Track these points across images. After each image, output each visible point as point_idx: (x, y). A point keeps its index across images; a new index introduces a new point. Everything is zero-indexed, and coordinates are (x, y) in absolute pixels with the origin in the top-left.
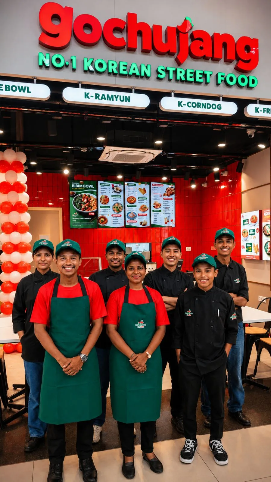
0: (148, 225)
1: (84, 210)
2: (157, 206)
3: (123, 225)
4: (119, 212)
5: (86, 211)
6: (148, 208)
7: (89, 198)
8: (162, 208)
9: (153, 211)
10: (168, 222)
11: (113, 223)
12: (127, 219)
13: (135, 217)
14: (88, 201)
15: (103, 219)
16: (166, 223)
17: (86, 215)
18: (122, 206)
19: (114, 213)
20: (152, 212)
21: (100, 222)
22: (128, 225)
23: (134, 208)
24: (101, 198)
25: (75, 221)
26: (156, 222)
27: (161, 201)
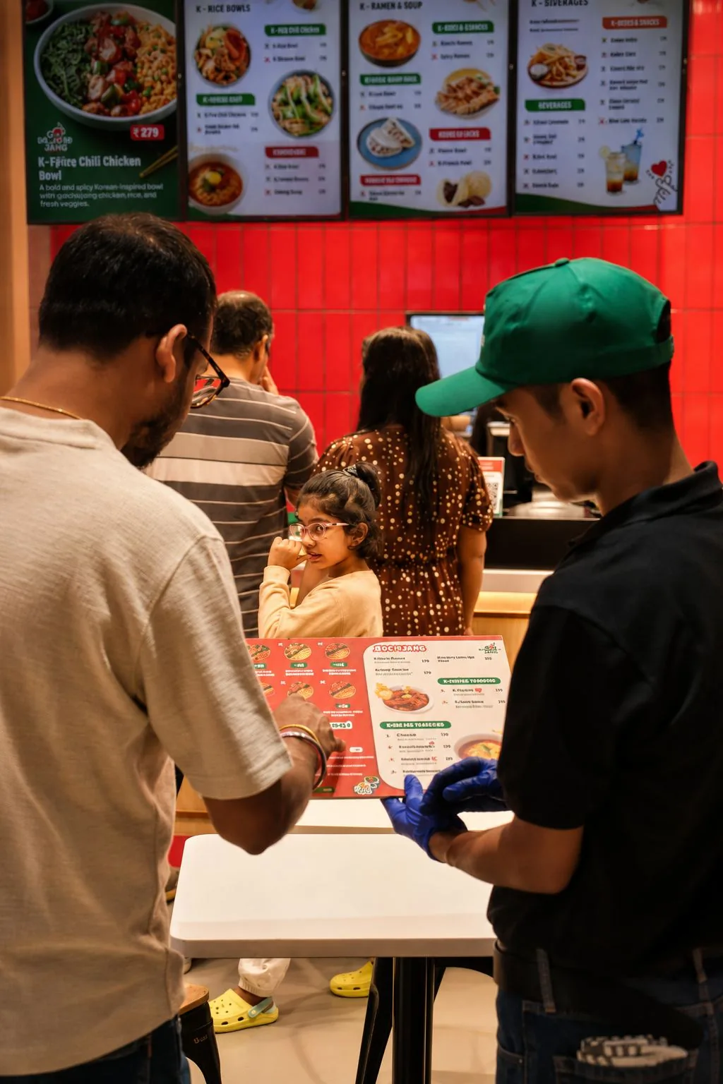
0: (496, 198)
1: (99, 112)
2: (559, 71)
3: (332, 206)
4: (314, 127)
5: (115, 117)
6: (496, 90)
7: (129, 35)
8: (589, 88)
9: (532, 105)
10: (631, 178)
11: (272, 186)
12: (359, 166)
13: (408, 151)
14: (126, 55)
15: (213, 177)
16: (614, 188)
17: (118, 140)
18: (329, 94)
19: (278, 137)
20: (522, 114)
21: (199, 192)
22: (366, 199)
23: (404, 94)
24: (200, 45)
25: (57, 176)
26: (552, 179)
27: (583, 37)
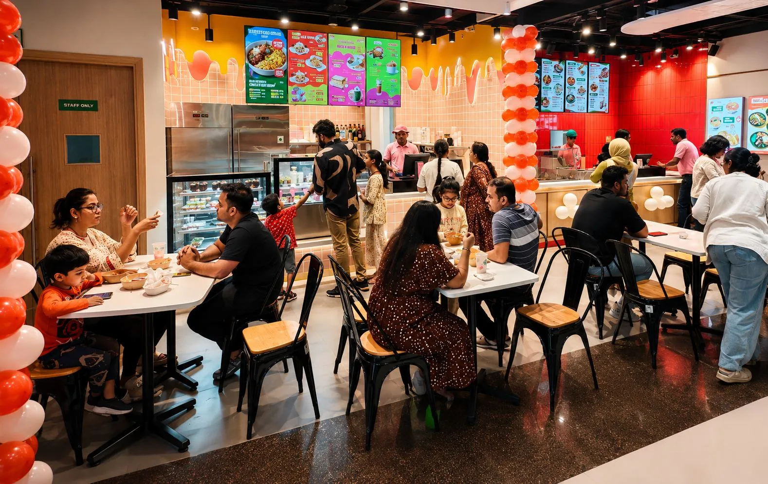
2: (594, 88)
3: (563, 109)
6: (586, 90)
8: (598, 91)
9: (590, 94)
10: (602, 106)
12: (566, 103)
16: (600, 108)
22: (568, 109)
23: (573, 90)
27: (597, 82)
